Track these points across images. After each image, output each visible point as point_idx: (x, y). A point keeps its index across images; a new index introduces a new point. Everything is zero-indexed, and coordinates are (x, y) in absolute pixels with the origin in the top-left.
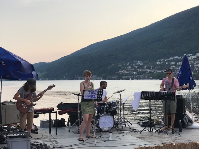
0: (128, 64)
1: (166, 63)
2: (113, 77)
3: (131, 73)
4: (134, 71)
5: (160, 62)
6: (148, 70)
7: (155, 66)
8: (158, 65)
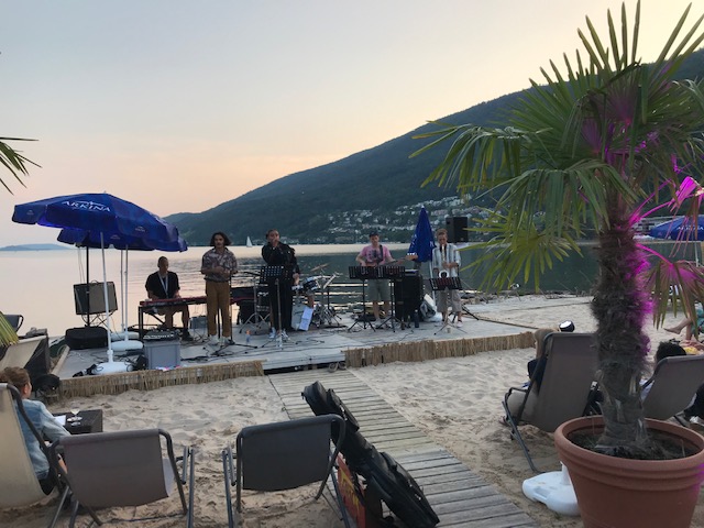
0: (345, 214)
1: (413, 213)
2: (318, 240)
3: (351, 231)
4: (355, 228)
5: (402, 210)
6: (382, 227)
7: (393, 217)
8: (398, 216)
